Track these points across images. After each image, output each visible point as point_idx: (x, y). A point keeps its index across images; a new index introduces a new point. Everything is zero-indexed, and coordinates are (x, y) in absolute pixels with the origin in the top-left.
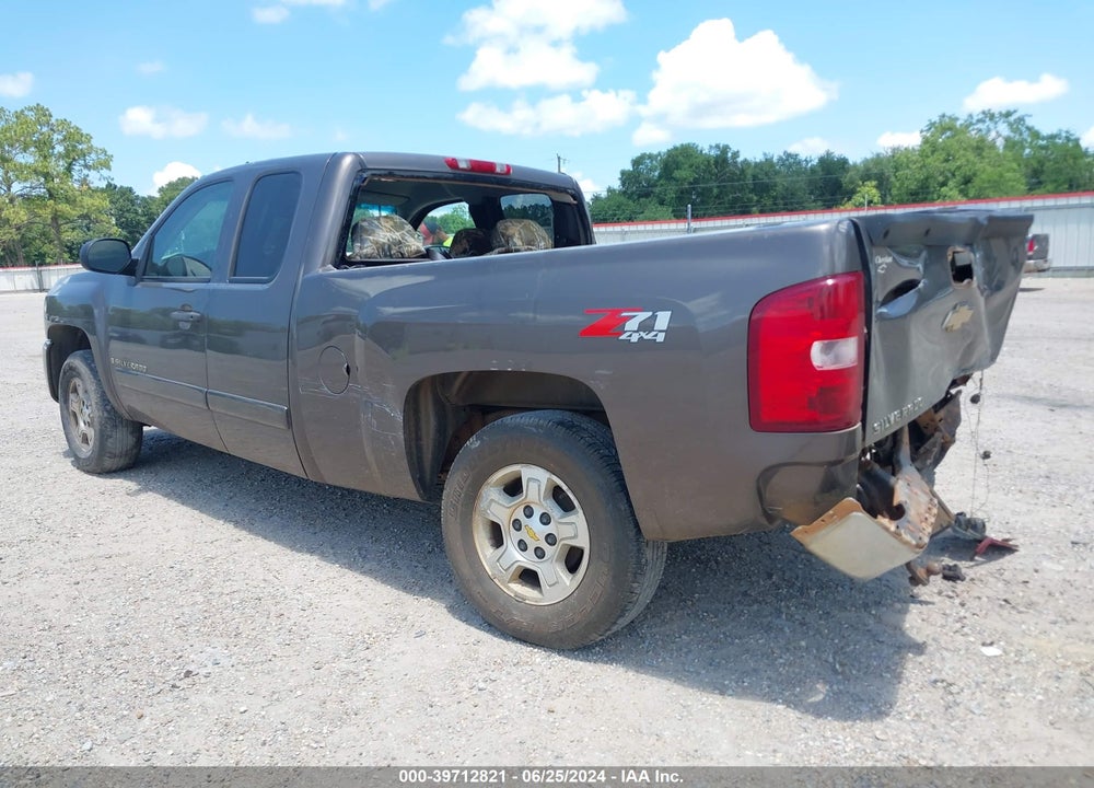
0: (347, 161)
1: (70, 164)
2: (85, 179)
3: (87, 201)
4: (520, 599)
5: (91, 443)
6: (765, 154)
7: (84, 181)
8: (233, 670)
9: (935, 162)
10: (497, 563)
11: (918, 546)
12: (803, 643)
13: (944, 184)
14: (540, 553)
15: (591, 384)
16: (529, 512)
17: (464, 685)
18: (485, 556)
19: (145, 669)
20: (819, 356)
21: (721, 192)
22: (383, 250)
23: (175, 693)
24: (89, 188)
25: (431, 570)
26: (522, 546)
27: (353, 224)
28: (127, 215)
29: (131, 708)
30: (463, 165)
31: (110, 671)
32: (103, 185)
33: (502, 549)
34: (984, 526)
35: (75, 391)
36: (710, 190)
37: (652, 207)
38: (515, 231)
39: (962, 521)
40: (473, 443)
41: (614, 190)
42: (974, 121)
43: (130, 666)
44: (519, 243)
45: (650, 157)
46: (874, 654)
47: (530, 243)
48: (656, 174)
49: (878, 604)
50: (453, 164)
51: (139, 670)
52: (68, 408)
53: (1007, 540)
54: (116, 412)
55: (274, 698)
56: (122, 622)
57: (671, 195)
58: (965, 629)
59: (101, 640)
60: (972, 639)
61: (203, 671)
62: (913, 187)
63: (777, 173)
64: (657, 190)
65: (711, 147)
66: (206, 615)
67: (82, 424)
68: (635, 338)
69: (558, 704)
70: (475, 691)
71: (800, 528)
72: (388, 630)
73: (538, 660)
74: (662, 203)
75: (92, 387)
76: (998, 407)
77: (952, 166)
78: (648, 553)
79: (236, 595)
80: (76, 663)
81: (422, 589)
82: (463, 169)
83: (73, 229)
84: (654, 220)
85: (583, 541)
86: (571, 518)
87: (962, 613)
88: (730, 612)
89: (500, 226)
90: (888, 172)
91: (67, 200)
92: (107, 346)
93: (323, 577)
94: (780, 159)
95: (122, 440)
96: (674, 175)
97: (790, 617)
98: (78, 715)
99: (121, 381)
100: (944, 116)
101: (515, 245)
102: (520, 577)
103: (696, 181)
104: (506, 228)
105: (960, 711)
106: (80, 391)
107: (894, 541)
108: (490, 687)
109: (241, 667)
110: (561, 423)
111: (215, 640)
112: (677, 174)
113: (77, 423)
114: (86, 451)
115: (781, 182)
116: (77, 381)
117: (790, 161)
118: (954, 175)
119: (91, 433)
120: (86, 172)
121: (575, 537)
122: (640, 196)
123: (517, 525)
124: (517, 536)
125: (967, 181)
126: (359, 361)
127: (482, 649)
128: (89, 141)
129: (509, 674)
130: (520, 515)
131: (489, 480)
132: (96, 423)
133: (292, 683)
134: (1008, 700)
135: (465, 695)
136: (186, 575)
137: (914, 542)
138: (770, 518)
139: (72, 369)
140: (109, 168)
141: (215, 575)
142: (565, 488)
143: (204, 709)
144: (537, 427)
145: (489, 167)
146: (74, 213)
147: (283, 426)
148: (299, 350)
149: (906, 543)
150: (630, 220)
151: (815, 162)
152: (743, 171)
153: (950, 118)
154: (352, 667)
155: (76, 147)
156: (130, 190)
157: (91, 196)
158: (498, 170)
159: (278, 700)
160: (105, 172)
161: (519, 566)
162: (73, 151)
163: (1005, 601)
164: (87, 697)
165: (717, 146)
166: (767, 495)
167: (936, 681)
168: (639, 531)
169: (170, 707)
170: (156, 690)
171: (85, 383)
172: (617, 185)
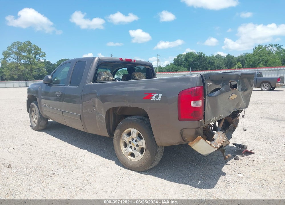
0: (97, 59)
1: (36, 56)
2: (39, 59)
3: (39, 65)
4: (131, 160)
5: (36, 123)
6: (212, 55)
7: (39, 60)
8: (64, 173)
9: (257, 57)
10: (125, 151)
11: (216, 147)
12: (196, 172)
13: (259, 63)
14: (135, 149)
15: (145, 110)
16: (133, 139)
17: (116, 178)
18: (123, 150)
19: (45, 172)
20: (193, 104)
21: (200, 64)
22: (104, 79)
23: (51, 178)
24: (40, 61)
25: (112, 154)
26: (131, 147)
27: (97, 73)
28: (49, 68)
29: (41, 180)
30: (124, 60)
31: (37, 173)
32: (43, 61)
33: (126, 148)
34: (246, 147)
35: (33, 111)
36: (198, 64)
37: (182, 68)
38: (137, 75)
39: (241, 146)
40: (121, 123)
41: (172, 64)
42: (267, 47)
43: (41, 172)
44: (137, 78)
45: (182, 55)
46: (212, 175)
47: (140, 78)
48: (183, 59)
49: (216, 164)
50: (121, 59)
51: (43, 173)
52: (31, 115)
53: (251, 151)
54: (42, 116)
55: (73, 179)
56: (40, 163)
57: (187, 65)
58: (235, 170)
59: (35, 166)
60: (236, 172)
61: (57, 173)
62: (251, 63)
63: (215, 59)
64: (183, 64)
65: (198, 53)
66: (59, 162)
67: (34, 119)
68: (154, 100)
69: (137, 183)
70: (118, 180)
71: (190, 143)
72: (100, 166)
73: (134, 174)
74: (185, 67)
75: (37, 110)
76: (261, 120)
77: (261, 58)
78: (159, 149)
79: (66, 158)
80: (29, 171)
81: (109, 158)
82: (124, 61)
83: (36, 72)
84: (182, 71)
85: (144, 146)
86: (142, 141)
87: (236, 167)
88: (181, 165)
89: (133, 74)
90: (245, 59)
91: (34, 64)
92: (41, 100)
93: (87, 155)
94: (216, 56)
95: (43, 123)
96: (188, 60)
97: (194, 166)
98: (29, 181)
99: (44, 109)
100: (259, 45)
101: (136, 78)
102: (131, 155)
103: (194, 61)
104: (134, 74)
105: (229, 187)
106: (34, 111)
107: (210, 146)
108: (121, 179)
109: (66, 173)
110: (140, 119)
111: (61, 167)
112: (189, 59)
113: (33, 118)
114: (35, 125)
115: (216, 62)
116: (34, 108)
117: (219, 56)
118: (262, 61)
119: (36, 121)
120: (39, 58)
121: (143, 145)
122: (179, 65)
123: (130, 142)
124: (130, 145)
125: (266, 62)
126: (96, 104)
127: (121, 171)
128: (41, 50)
129: (126, 176)
130: (131, 140)
131: (124, 132)
132: (37, 118)
133: (77, 176)
134: (241, 185)
135: (116, 180)
136: (55, 153)
137: (215, 146)
138: (184, 141)
139: (33, 105)
140: (45, 57)
141: (62, 154)
142: (140, 134)
143: (57, 181)
144: (135, 119)
145: (130, 60)
146: (36, 68)
147: (79, 119)
148: (84, 102)
149: (213, 147)
150: (176, 71)
151: (225, 57)
152: (206, 59)
153: (261, 46)
154: (91, 174)
155: (37, 51)
156: (50, 62)
157: (40, 64)
158: (132, 61)
159: (73, 180)
160: (44, 58)
161: (130, 152)
162: (37, 52)
163: (247, 164)
164: (31, 178)
165: (199, 52)
166: (183, 135)
167: (225, 181)
168: (156, 144)
169: (50, 180)
170: (47, 177)
171: (36, 108)
172: (173, 62)
